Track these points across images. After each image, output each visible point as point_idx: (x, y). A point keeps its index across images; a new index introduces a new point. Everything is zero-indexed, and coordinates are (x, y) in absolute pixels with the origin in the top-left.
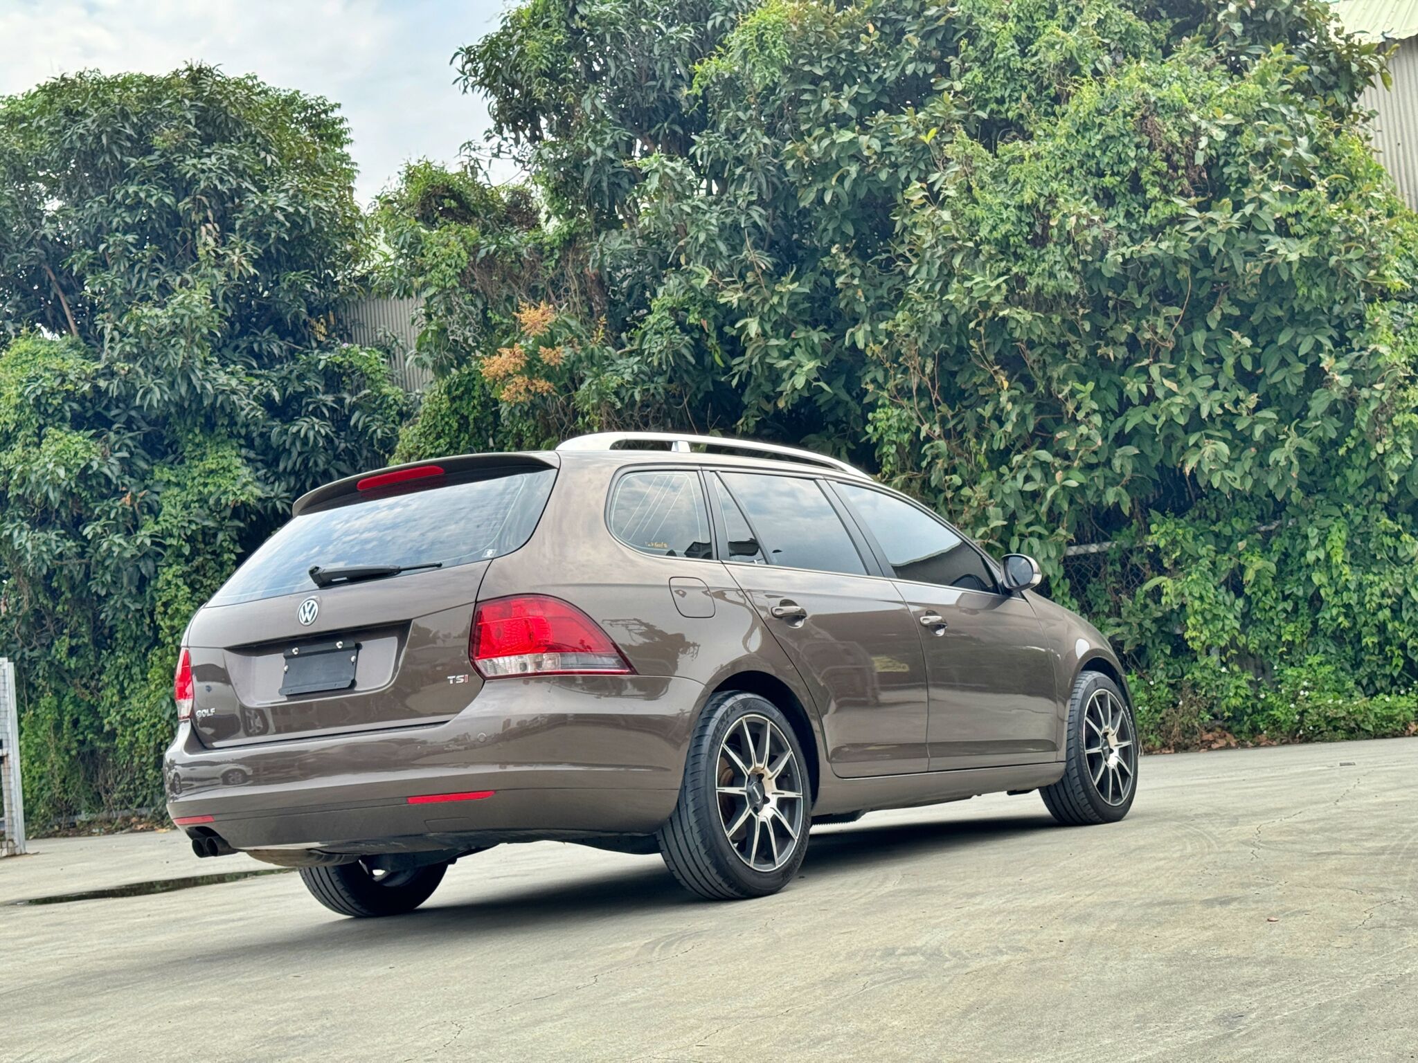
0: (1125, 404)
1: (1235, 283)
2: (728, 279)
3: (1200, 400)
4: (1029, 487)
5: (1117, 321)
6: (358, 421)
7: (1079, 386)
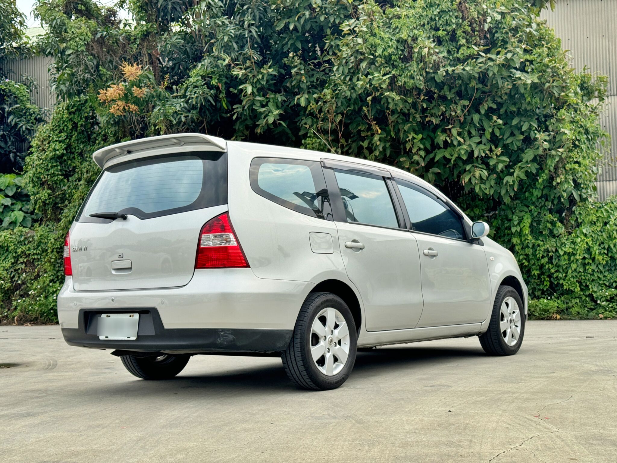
0: (435, 147)
1: (497, 92)
2: (237, 63)
3: (474, 149)
5: (435, 106)
7: (415, 136)
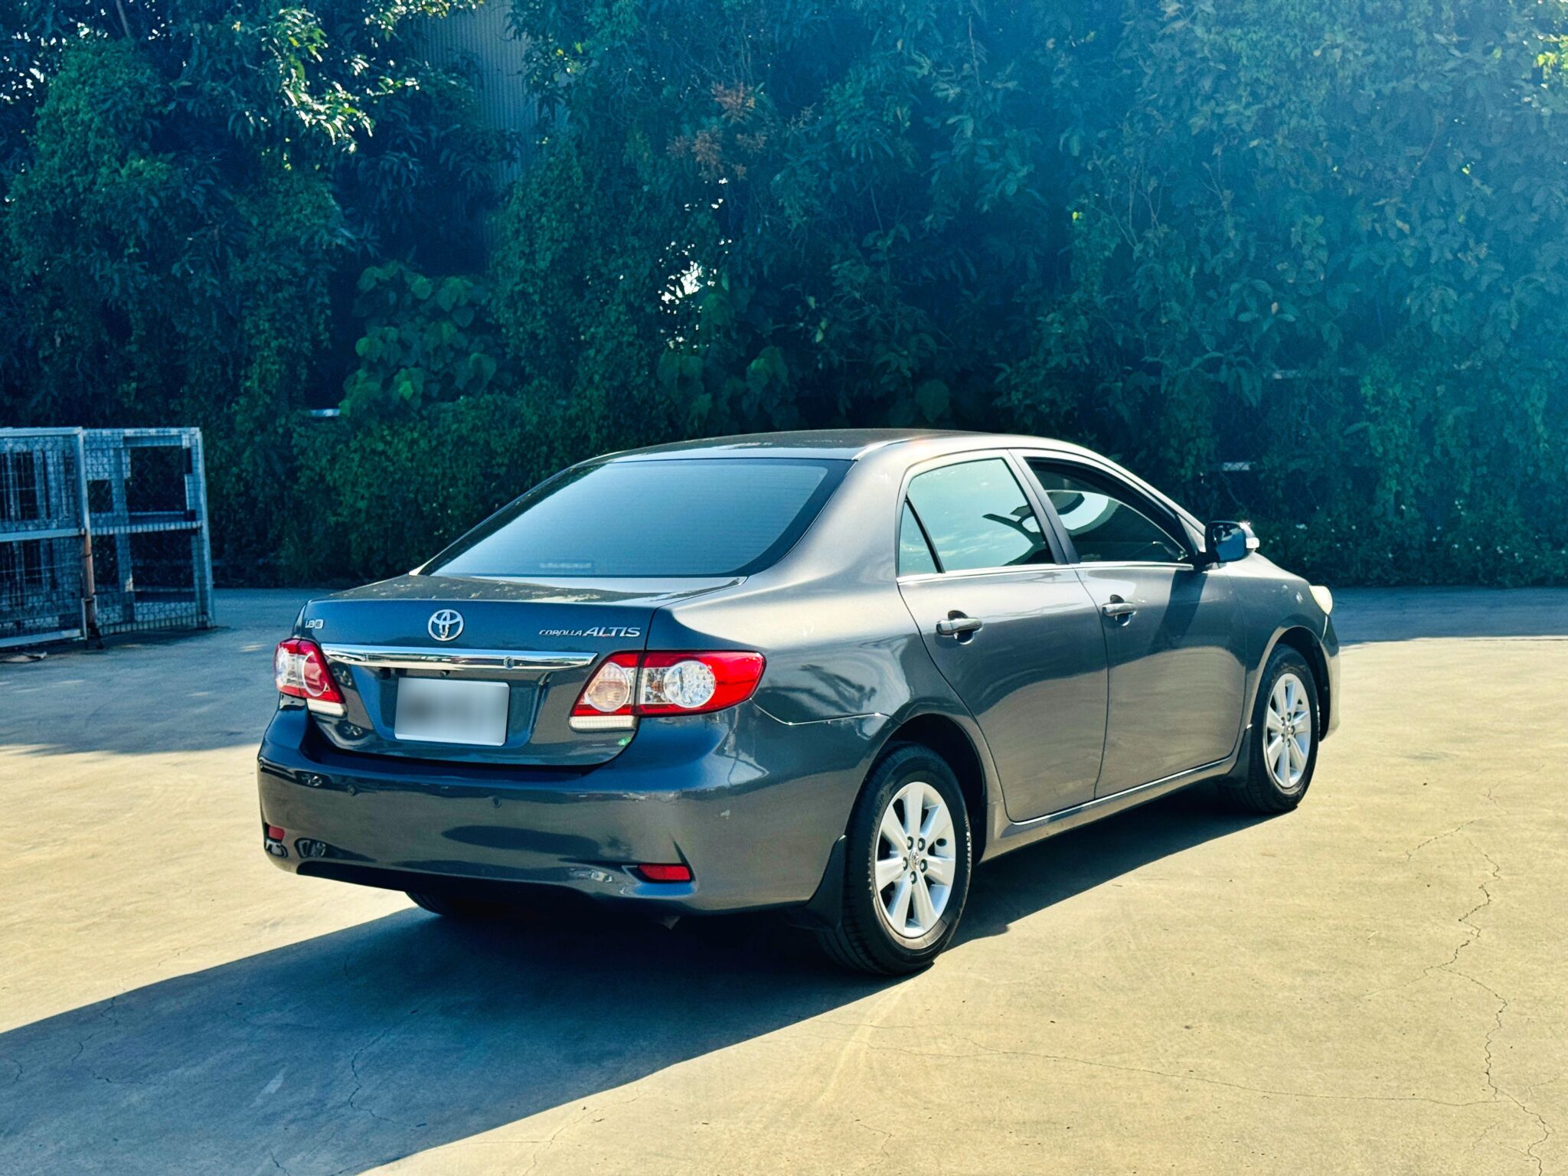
0: (1349, 239)
1: (1482, 128)
2: (944, 70)
3: (1431, 244)
4: (1244, 317)
6: (448, 158)
7: (1309, 220)
